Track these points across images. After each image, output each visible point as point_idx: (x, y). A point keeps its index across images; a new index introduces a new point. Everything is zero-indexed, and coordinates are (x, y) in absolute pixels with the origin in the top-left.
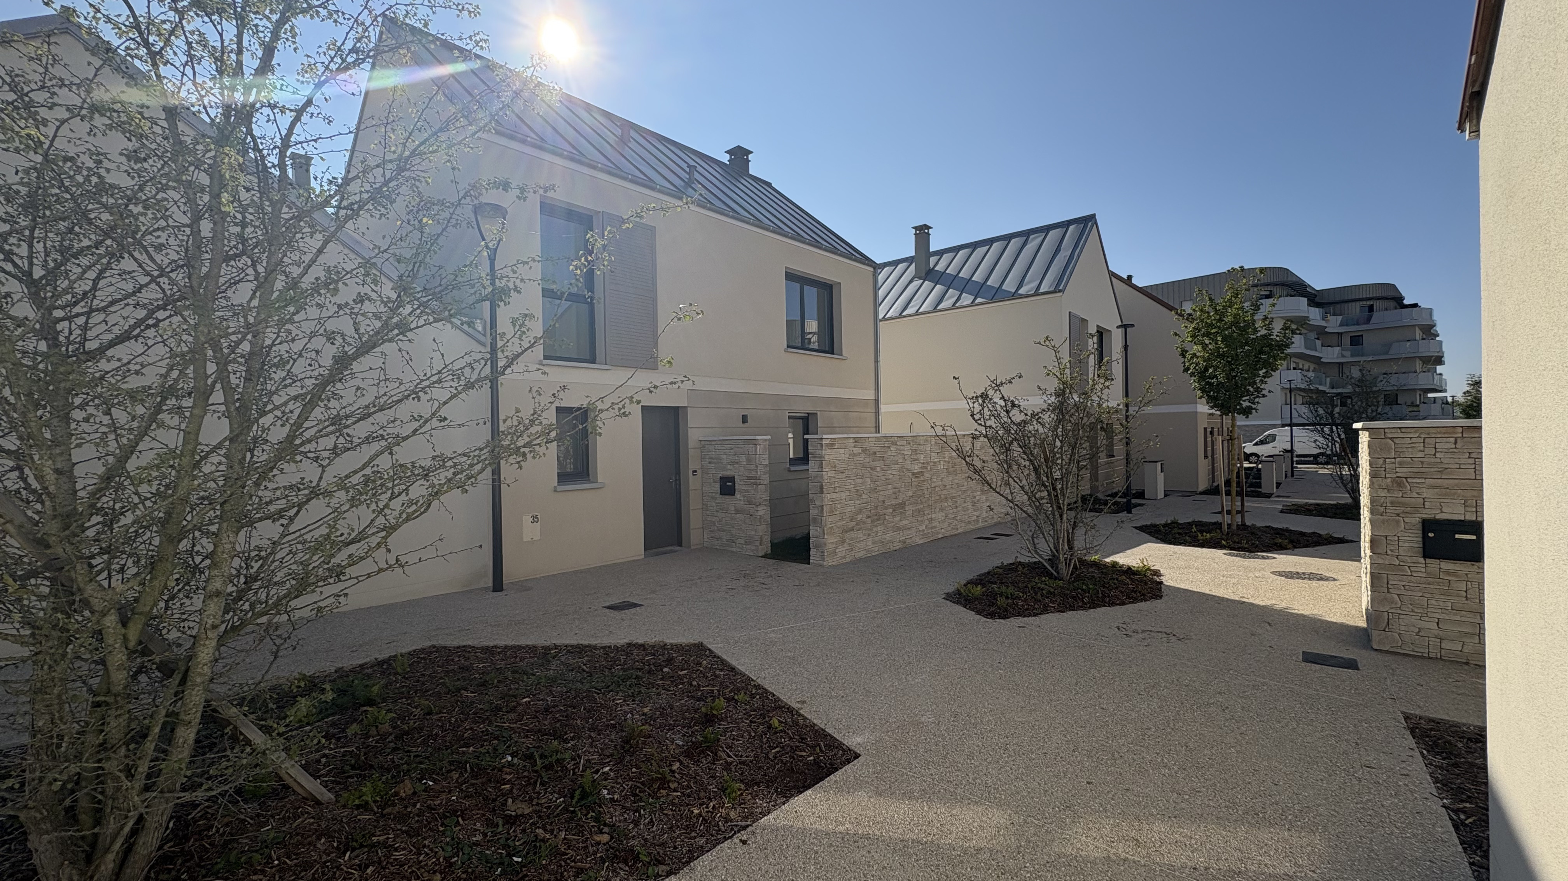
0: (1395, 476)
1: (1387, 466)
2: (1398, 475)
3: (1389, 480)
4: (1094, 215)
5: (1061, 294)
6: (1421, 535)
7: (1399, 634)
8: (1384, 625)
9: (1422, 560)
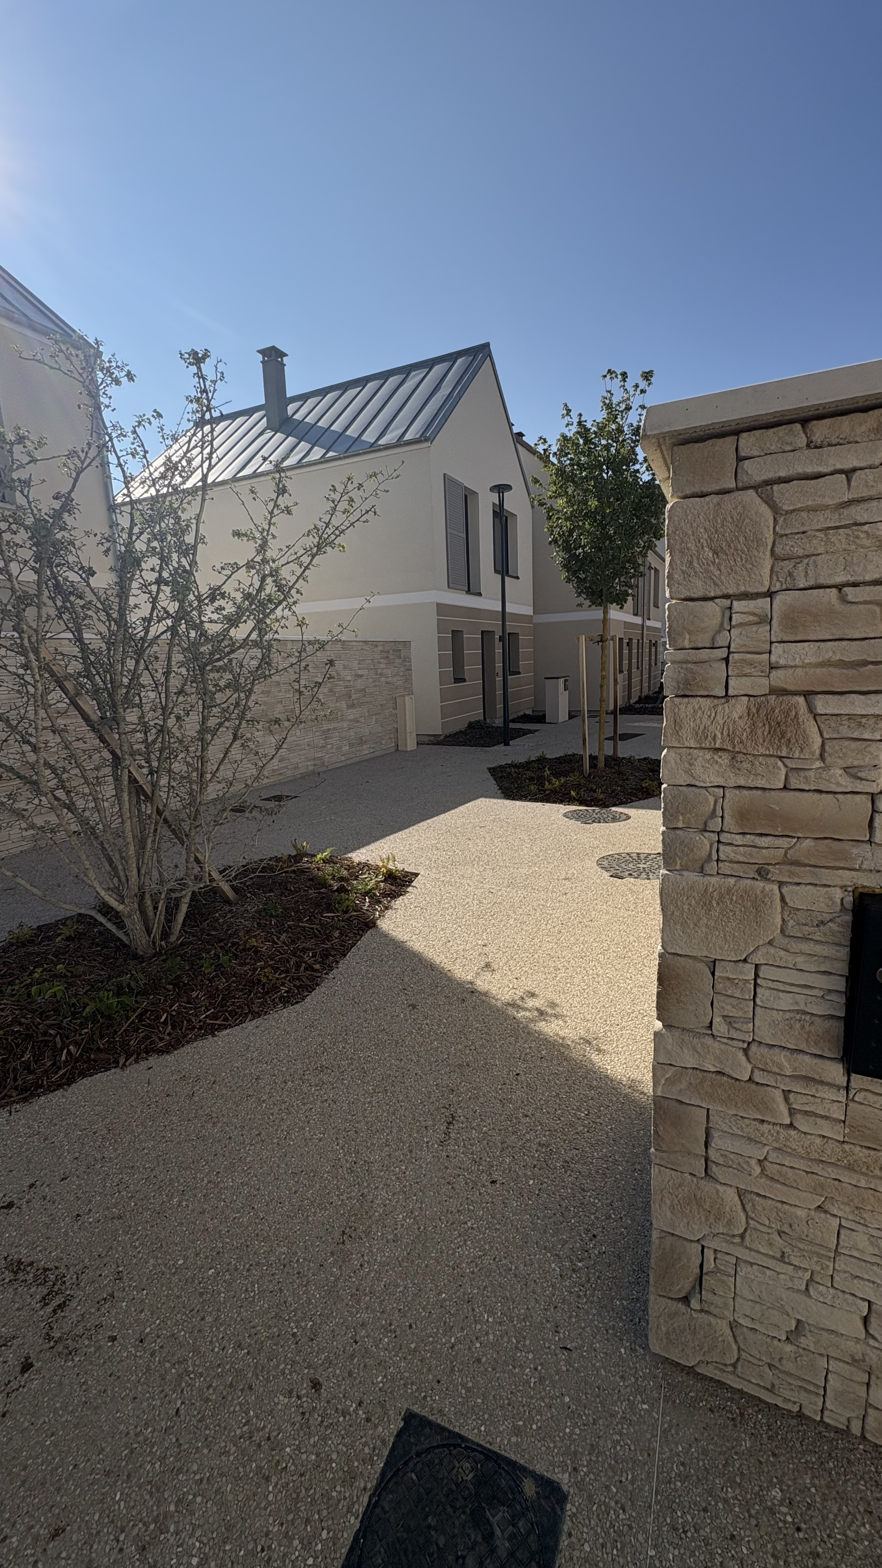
0: (761, 685)
1: (737, 638)
2: (779, 678)
3: (740, 707)
4: (487, 345)
5: (428, 444)
6: (842, 967)
7: (733, 1326)
8: (686, 1284)
9: (836, 1072)
